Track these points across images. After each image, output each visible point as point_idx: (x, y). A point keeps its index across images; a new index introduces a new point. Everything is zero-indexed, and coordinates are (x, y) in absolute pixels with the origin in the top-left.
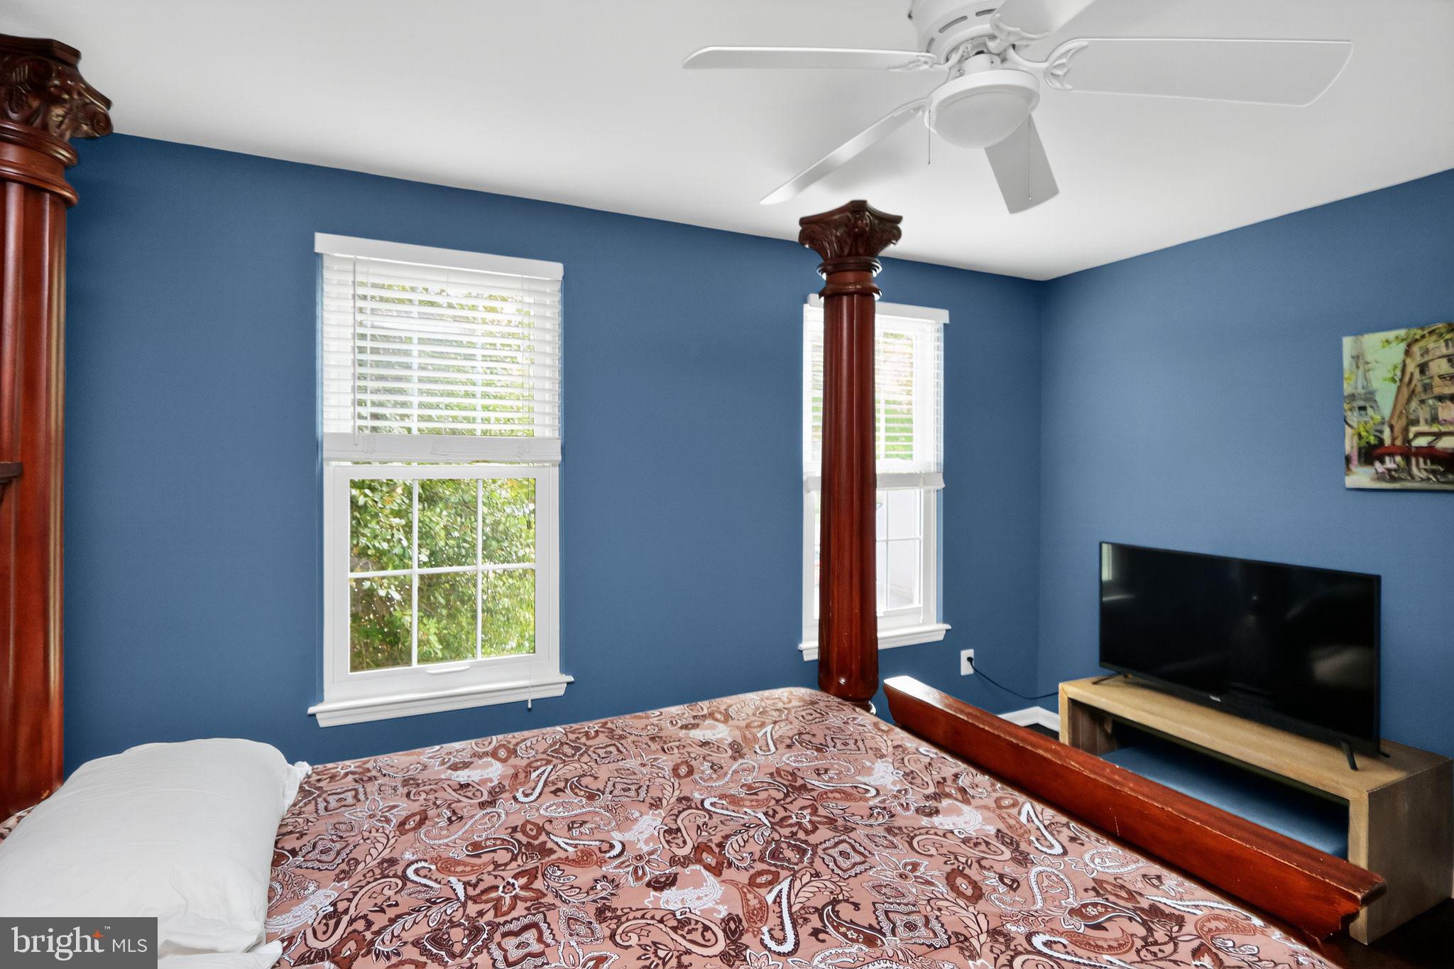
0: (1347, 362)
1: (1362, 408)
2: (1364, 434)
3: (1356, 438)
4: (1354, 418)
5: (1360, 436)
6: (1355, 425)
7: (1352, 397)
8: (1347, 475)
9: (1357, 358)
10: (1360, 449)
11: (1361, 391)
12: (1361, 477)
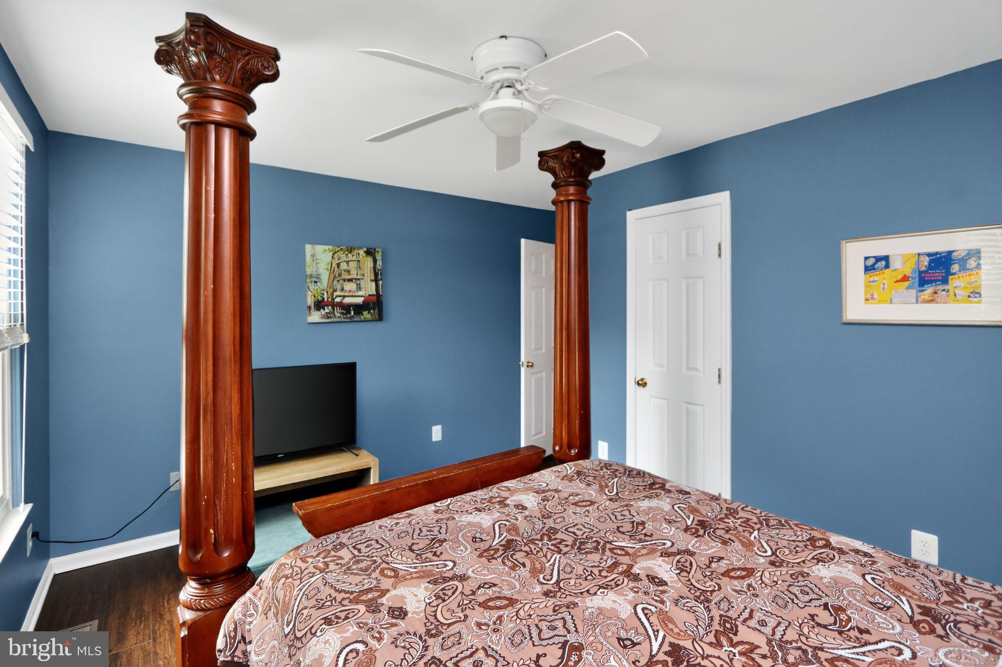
0: (308, 258)
1: (316, 282)
2: (316, 295)
3: (313, 297)
4: (312, 286)
5: (315, 297)
6: (312, 290)
7: (311, 276)
8: (309, 316)
9: (313, 256)
10: (315, 302)
11: (315, 273)
12: (316, 317)
